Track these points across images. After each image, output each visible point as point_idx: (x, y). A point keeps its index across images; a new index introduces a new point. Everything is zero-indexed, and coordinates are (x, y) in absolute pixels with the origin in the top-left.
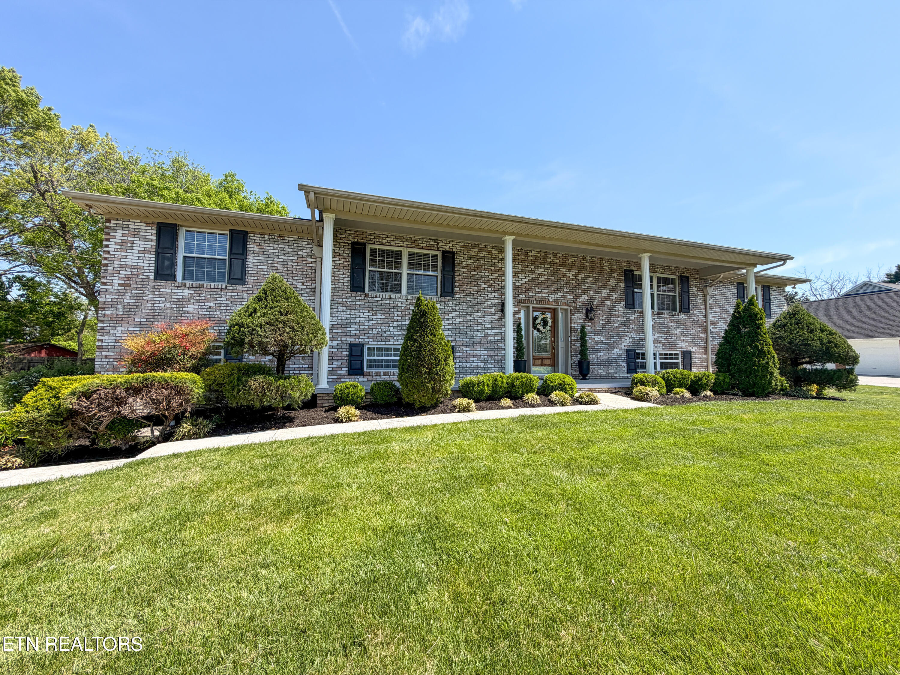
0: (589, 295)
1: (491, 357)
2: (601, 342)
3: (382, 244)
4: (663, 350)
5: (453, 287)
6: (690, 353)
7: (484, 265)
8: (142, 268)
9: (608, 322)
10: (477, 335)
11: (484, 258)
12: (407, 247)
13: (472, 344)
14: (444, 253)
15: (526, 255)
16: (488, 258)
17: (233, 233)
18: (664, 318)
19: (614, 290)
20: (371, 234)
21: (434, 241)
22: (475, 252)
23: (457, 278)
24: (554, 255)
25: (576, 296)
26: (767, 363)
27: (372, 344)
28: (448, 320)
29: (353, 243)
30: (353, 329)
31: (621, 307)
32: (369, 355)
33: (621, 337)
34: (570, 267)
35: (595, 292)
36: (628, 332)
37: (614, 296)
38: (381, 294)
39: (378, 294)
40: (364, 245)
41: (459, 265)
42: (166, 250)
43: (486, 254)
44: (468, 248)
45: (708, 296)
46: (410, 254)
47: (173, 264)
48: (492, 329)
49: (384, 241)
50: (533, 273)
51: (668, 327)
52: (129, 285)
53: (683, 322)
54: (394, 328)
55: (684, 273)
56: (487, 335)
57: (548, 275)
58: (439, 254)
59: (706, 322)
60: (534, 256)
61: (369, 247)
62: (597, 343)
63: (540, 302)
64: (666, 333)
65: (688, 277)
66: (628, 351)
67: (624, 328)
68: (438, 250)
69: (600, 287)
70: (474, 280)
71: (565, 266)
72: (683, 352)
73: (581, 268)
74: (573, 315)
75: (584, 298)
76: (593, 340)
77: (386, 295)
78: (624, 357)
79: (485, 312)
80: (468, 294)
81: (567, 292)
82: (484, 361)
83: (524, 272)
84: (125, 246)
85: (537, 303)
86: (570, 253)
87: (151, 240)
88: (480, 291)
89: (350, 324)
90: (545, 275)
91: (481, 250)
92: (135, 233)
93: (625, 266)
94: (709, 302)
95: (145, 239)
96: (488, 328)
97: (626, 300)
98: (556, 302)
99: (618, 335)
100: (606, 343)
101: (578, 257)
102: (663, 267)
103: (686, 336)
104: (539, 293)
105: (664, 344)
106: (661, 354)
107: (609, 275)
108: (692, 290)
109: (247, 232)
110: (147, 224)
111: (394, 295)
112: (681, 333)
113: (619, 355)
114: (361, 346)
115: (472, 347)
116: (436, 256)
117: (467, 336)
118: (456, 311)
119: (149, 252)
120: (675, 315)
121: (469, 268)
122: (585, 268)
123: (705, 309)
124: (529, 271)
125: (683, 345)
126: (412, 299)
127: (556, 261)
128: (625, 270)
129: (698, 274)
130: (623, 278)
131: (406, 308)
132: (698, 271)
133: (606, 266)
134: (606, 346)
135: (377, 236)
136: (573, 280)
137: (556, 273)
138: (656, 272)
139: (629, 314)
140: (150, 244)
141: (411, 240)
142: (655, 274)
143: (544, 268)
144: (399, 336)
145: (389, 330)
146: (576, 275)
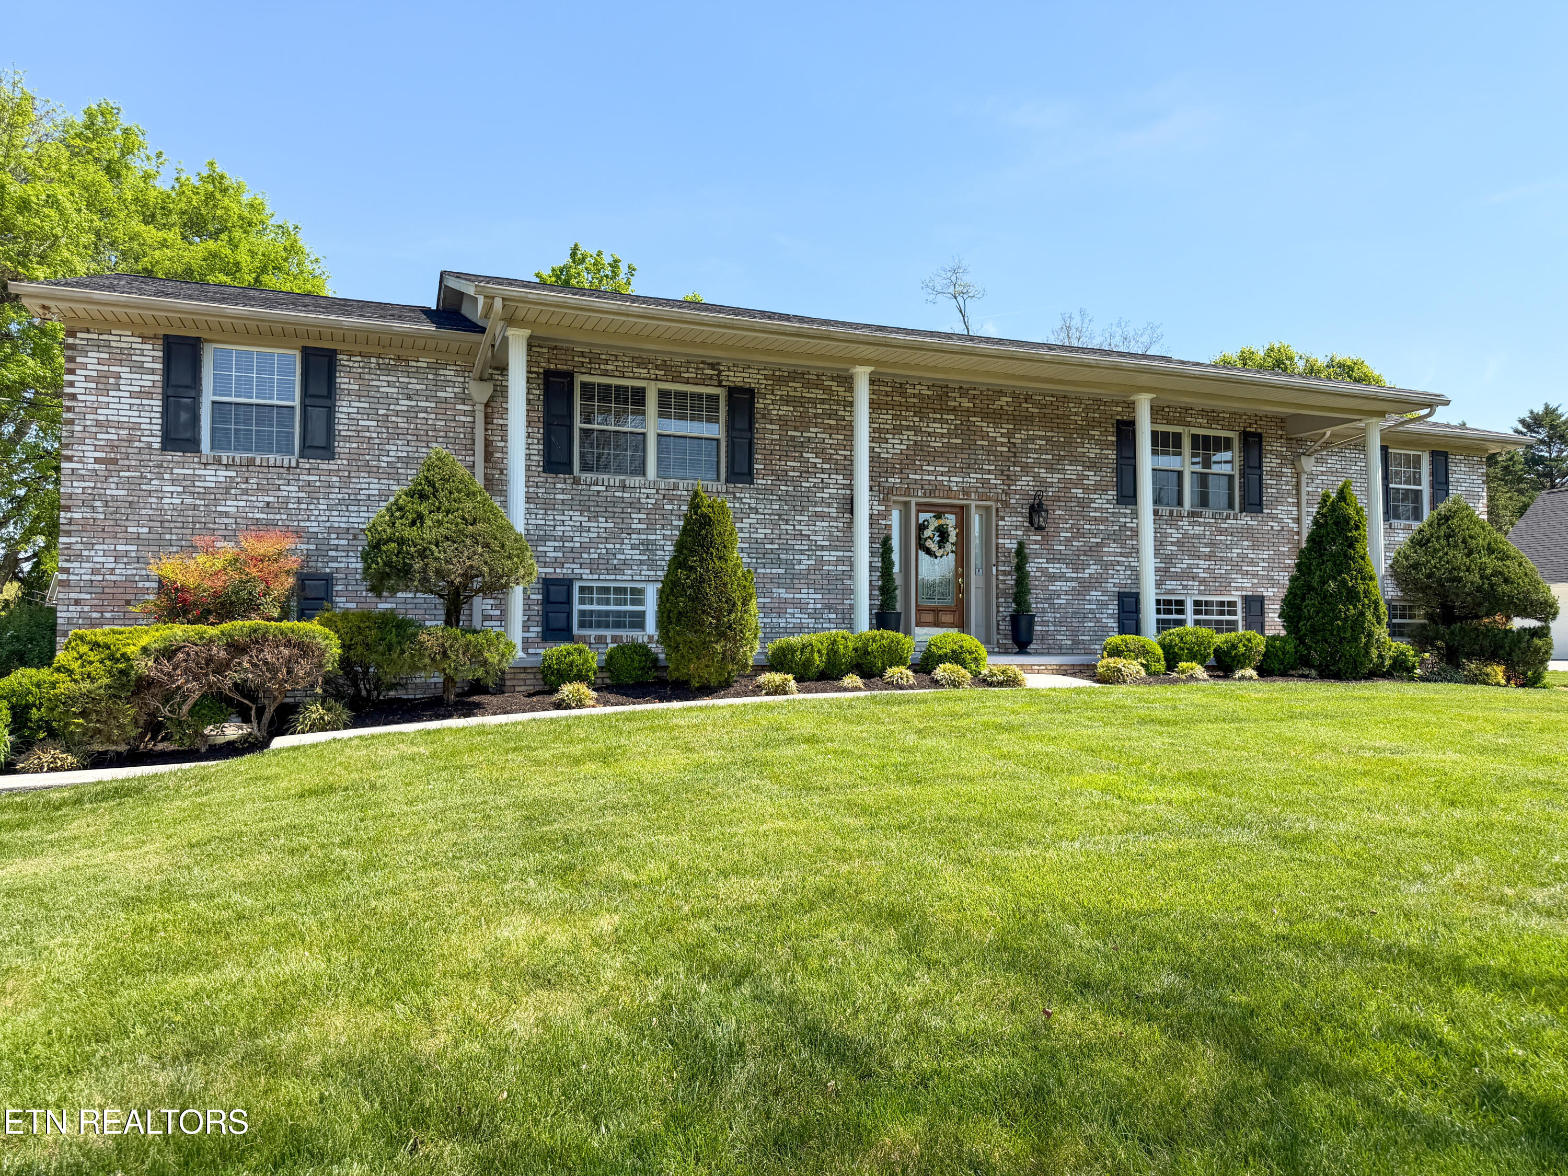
0: (1036, 477)
1: (829, 607)
2: (1062, 577)
3: (606, 374)
4: (1201, 593)
5: (751, 462)
6: (1261, 600)
7: (816, 416)
8: (137, 427)
9: (1079, 533)
10: (800, 562)
11: (814, 402)
12: (656, 379)
13: (791, 580)
14: (732, 391)
15: (903, 394)
16: (823, 401)
17: (308, 354)
18: (1205, 524)
19: (1093, 465)
20: (582, 354)
21: (713, 366)
22: (795, 389)
23: (759, 445)
24: (963, 392)
25: (1010, 479)
26: (1362, 614)
27: (589, 578)
28: (741, 530)
29: (548, 374)
30: (550, 549)
31: (1108, 502)
32: (582, 601)
33: (1106, 566)
34: (996, 417)
35: (1051, 469)
36: (1121, 554)
37: (1092, 478)
38: (606, 477)
39: (600, 477)
40: (569, 376)
41: (764, 416)
42: (181, 391)
43: (819, 395)
44: (781, 381)
45: (1304, 477)
46: (663, 395)
47: (196, 419)
48: (831, 548)
49: (609, 367)
50: (917, 431)
51: (1212, 544)
52: (115, 462)
53: (1248, 533)
54: (632, 546)
55: (1250, 425)
56: (820, 561)
57: (949, 434)
58: (721, 393)
59: (1298, 533)
60: (919, 396)
61: (579, 379)
62: (1053, 578)
63: (931, 493)
64: (1208, 557)
65: (1259, 436)
66: (1121, 596)
67: (1113, 547)
68: (720, 385)
69: (1061, 459)
70: (794, 448)
72: (1246, 599)
73: (1020, 420)
74: (1003, 519)
75: (1025, 483)
76: (1044, 571)
77: (614, 479)
78: (1113, 608)
79: (816, 514)
80: (781, 476)
81: (989, 472)
82: (816, 615)
83: (897, 430)
84: (104, 383)
85: (925, 495)
86: (998, 388)
87: (153, 372)
88: (807, 471)
89: (543, 539)
90: (942, 435)
91: (808, 385)
92: (123, 356)
93: (1118, 413)
94: (1305, 489)
95: (139, 368)
96: (823, 548)
97: (1119, 486)
98: (966, 492)
99: (1099, 561)
100: (1072, 579)
101: (1014, 395)
102: (1204, 413)
103: (1252, 563)
104: (929, 473)
105: (1203, 581)
106: (1197, 603)
107: (1083, 432)
108: (1270, 463)
109: (334, 352)
110: (144, 338)
111: (631, 481)
112: (1243, 557)
113: (1102, 605)
114: (567, 584)
115: (790, 587)
116: (716, 398)
117: (779, 563)
118: (757, 513)
119: (149, 395)
120: (1228, 517)
121: (784, 422)
122: (1029, 419)
123: (1298, 504)
124: (908, 428)
125: (1246, 583)
126: (676, 487)
127: (966, 404)
128: (1118, 421)
129: (1282, 428)
130: (1114, 439)
131: (657, 507)
132: (1282, 420)
133: (1076, 414)
134: (1074, 584)
135: (594, 358)
136: (1002, 444)
137: (967, 432)
138: (1188, 425)
139: (1125, 516)
140: (152, 380)
141: (664, 366)
142: (1187, 429)
143: (941, 421)
144: (642, 562)
145: (622, 551)
146: (1010, 435)
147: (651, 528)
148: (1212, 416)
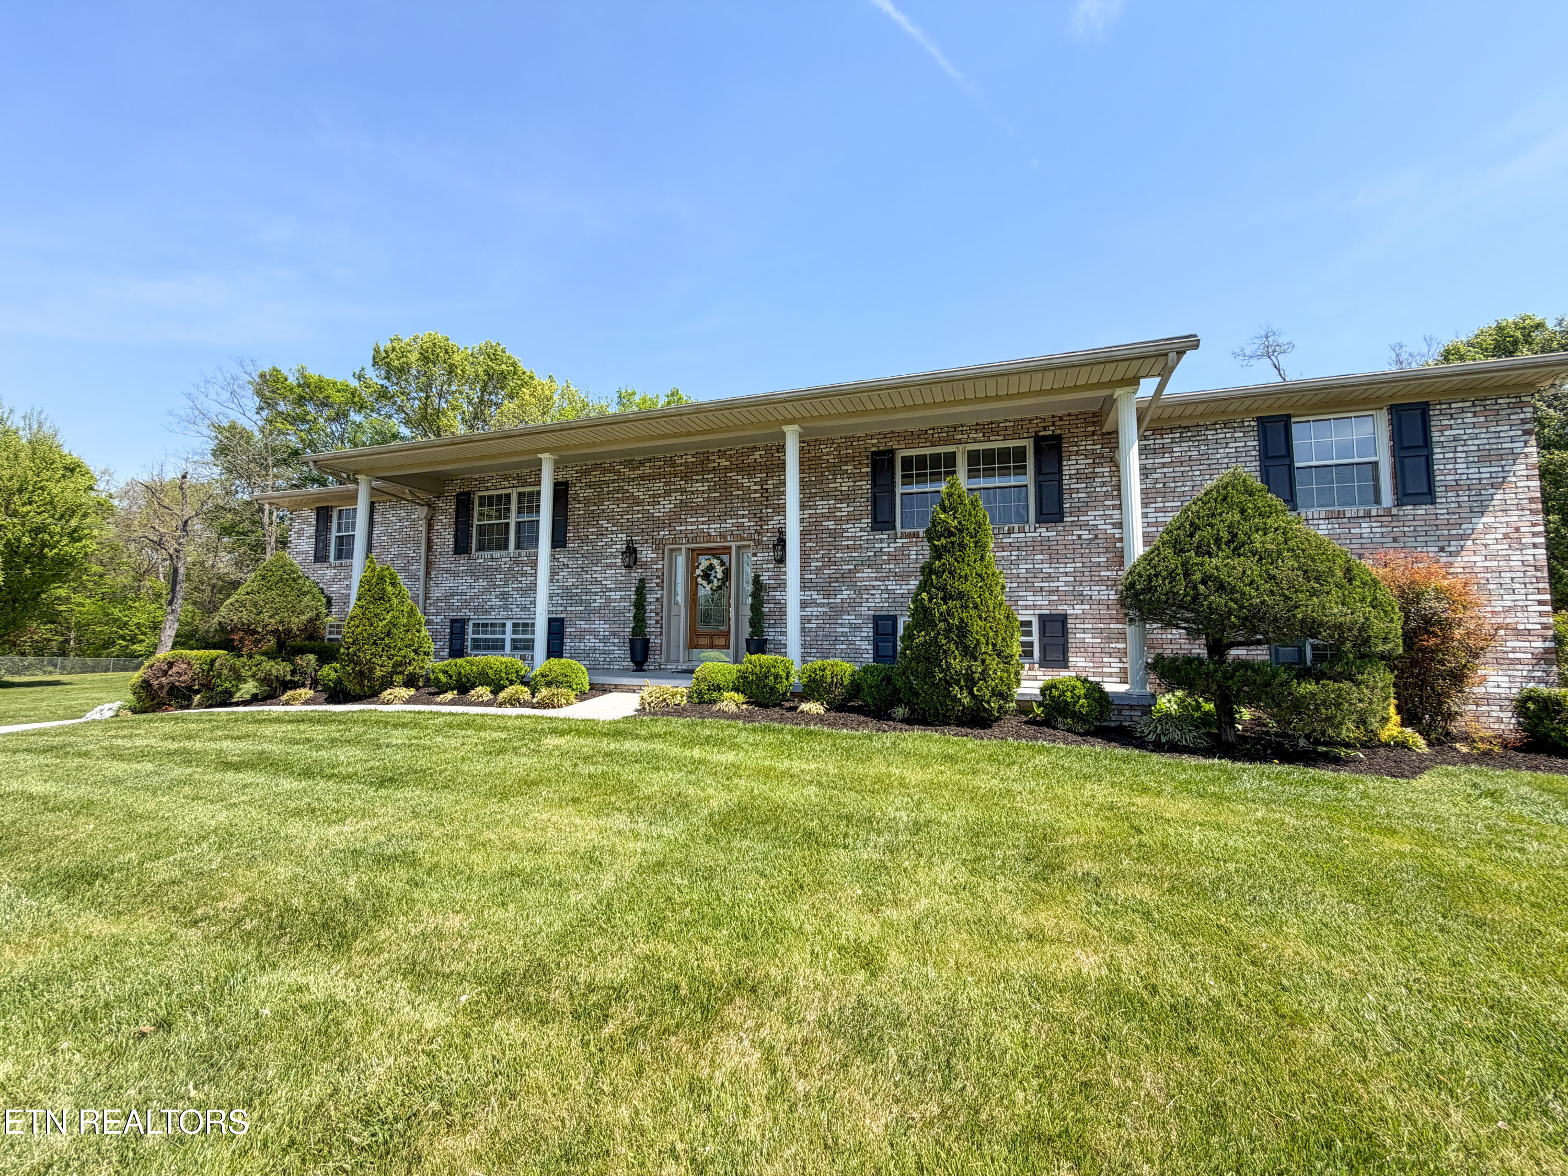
1: (614, 634)
3: (489, 489)
5: (566, 532)
6: (1062, 619)
7: (608, 493)
8: (307, 552)
9: (831, 562)
10: (595, 601)
11: (607, 483)
12: (516, 486)
13: (587, 616)
14: (556, 486)
15: (673, 465)
16: (614, 481)
19: (846, 498)
20: (476, 480)
22: (596, 476)
23: (571, 519)
24: (721, 454)
25: (761, 521)
27: (475, 618)
28: (558, 581)
29: (459, 494)
30: (455, 601)
31: (862, 530)
32: (472, 633)
33: (860, 591)
34: (750, 470)
36: (876, 579)
37: (845, 509)
39: (483, 553)
40: (471, 494)
41: (574, 499)
42: (323, 533)
43: (612, 476)
44: (586, 472)
46: (519, 496)
47: (327, 545)
48: (616, 590)
49: (490, 484)
50: (683, 491)
53: (1044, 546)
54: (497, 596)
55: (1045, 429)
56: (609, 600)
57: (709, 490)
60: (686, 464)
61: (477, 495)
63: (694, 540)
65: (1058, 439)
66: (877, 619)
67: (868, 572)
70: (593, 518)
71: (740, 469)
72: (1044, 620)
75: (777, 522)
77: (487, 554)
78: (868, 631)
79: (608, 565)
80: (585, 540)
81: (743, 516)
82: (605, 640)
83: (668, 493)
84: (299, 534)
85: (688, 542)
86: (752, 445)
87: (313, 525)
88: (601, 535)
89: (453, 595)
90: (704, 492)
91: (605, 471)
92: (305, 520)
93: (872, 445)
95: (310, 525)
96: (610, 590)
97: (875, 514)
98: (723, 536)
99: (852, 586)
100: (822, 605)
102: (978, 427)
103: (1049, 578)
104: (692, 524)
107: (836, 469)
108: (1070, 467)
109: (375, 502)
110: (312, 510)
111: (496, 554)
112: (1035, 574)
113: (855, 628)
114: (463, 622)
115: (588, 620)
117: (581, 602)
118: (568, 568)
119: (312, 537)
120: (1011, 532)
121: (587, 502)
124: (676, 491)
125: (1041, 600)
126: (520, 556)
127: (724, 463)
128: (873, 453)
129: (1094, 424)
130: (869, 470)
131: (510, 569)
132: (1094, 415)
133: (828, 454)
134: (824, 609)
135: (482, 481)
136: (756, 491)
137: (724, 486)
138: (960, 442)
139: (881, 541)
140: (311, 530)
141: (518, 478)
142: (960, 447)
143: (703, 481)
144: (500, 606)
145: (490, 600)
146: (762, 483)
147: (506, 584)
148: (989, 429)
